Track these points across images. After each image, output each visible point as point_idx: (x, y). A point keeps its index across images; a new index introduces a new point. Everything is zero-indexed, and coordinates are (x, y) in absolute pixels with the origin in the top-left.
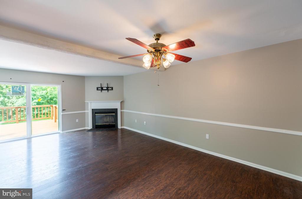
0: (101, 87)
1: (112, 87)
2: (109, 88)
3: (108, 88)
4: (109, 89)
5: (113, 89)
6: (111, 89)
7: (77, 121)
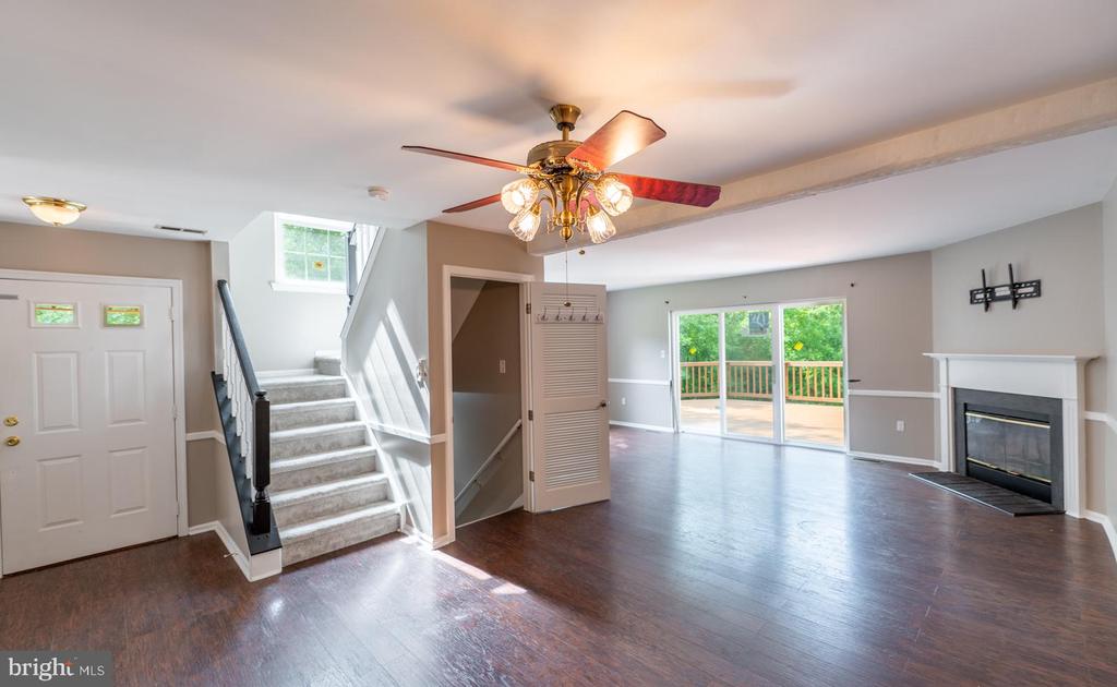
0: (985, 290)
1: (1039, 282)
2: (1020, 285)
3: (1014, 286)
4: (1020, 291)
5: (1043, 288)
6: (1031, 289)
7: (900, 426)
